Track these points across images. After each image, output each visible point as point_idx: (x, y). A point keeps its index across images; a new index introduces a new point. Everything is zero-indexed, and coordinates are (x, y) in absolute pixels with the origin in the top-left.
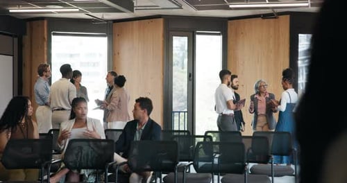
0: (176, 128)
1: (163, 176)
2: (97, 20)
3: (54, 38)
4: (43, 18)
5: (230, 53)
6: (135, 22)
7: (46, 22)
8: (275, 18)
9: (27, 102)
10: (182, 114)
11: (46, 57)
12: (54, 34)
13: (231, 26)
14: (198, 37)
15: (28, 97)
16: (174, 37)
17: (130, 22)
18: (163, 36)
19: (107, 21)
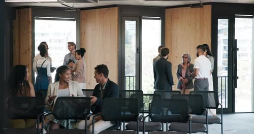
0: (127, 88)
1: (126, 124)
2: (69, 8)
3: (37, 22)
4: (28, 7)
5: (167, 33)
6: (97, 10)
7: (30, 9)
8: (201, 7)
9: (26, 69)
10: (132, 78)
11: (30, 35)
12: (37, 19)
13: (168, 13)
14: (144, 21)
15: (26, 66)
16: (126, 21)
17: (93, 10)
18: (118, 21)
19: (76, 9)
